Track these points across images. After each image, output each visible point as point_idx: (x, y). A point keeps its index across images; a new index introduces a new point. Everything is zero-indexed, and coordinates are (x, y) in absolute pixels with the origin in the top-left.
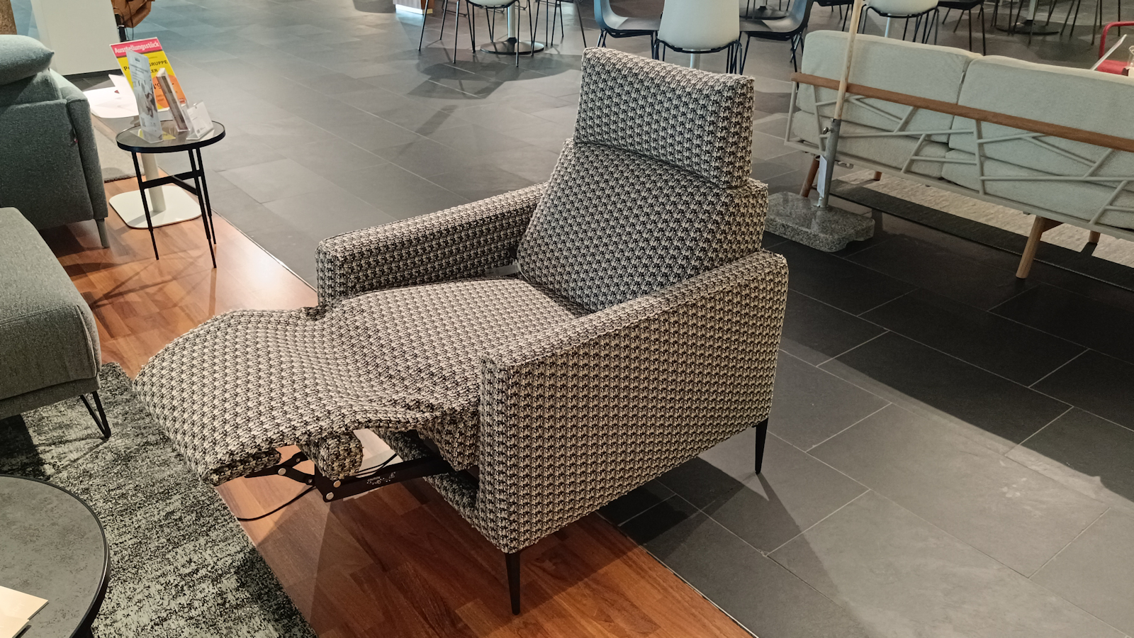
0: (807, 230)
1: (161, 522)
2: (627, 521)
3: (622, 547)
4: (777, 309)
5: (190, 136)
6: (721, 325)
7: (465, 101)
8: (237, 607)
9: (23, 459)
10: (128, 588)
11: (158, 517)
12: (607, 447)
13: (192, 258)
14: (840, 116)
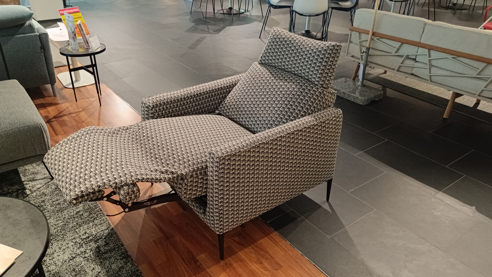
0: (354, 95)
1: (74, 216)
2: (271, 220)
3: (268, 232)
4: (337, 132)
5: (91, 50)
6: (313, 139)
7: (209, 35)
8: (105, 253)
9: (18, 187)
10: (59, 244)
11: (73, 213)
12: (262, 190)
13: (91, 101)
14: (369, 46)
